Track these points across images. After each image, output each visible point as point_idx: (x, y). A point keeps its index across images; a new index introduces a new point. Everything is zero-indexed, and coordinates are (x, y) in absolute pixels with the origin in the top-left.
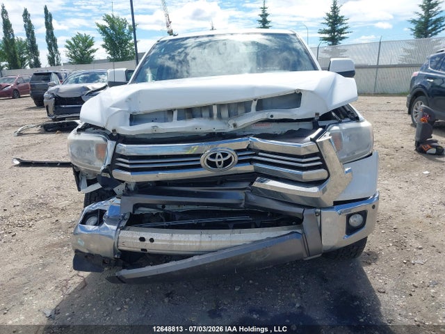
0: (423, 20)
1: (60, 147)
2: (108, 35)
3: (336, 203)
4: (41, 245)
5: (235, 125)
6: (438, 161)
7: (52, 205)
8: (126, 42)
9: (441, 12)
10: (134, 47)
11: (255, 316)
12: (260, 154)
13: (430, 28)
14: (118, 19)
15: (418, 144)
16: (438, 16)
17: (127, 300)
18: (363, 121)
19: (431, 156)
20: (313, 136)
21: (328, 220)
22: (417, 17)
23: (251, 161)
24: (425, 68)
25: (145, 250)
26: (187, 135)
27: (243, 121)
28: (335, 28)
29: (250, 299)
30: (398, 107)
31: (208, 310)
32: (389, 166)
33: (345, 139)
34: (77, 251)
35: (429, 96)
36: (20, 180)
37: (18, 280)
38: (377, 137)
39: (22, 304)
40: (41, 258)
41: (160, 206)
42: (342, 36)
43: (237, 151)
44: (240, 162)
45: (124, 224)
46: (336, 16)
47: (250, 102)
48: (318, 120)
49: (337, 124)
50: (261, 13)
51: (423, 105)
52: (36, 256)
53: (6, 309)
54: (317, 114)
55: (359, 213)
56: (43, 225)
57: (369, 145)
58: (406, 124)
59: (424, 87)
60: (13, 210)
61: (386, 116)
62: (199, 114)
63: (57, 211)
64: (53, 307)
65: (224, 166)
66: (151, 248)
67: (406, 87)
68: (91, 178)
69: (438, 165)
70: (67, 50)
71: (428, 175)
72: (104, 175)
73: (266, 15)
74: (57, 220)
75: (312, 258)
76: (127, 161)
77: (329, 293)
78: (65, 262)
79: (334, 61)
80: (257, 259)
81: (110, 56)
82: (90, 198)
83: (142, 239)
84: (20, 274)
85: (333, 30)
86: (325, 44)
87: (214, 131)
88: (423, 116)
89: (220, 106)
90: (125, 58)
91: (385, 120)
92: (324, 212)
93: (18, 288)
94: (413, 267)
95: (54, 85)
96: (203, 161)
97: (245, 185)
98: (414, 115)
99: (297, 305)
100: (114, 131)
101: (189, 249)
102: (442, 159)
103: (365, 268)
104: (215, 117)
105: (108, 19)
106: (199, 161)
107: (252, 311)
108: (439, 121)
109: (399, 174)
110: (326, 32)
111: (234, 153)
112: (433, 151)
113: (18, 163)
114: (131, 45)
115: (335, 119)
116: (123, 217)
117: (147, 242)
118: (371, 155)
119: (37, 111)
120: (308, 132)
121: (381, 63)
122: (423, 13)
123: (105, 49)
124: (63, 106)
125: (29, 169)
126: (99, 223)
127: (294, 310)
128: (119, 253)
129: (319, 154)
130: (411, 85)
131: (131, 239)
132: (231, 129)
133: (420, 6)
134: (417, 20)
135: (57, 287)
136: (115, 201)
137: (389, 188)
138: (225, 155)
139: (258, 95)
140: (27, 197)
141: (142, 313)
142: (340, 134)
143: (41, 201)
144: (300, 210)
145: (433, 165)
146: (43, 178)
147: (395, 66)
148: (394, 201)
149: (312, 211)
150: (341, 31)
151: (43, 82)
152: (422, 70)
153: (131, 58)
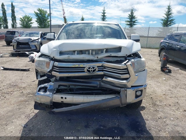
0: (166, 20)
1: (20, 63)
2: (39, 17)
3: (132, 87)
4: (17, 101)
5: (97, 57)
6: (169, 75)
7: (19, 86)
8: (46, 20)
9: (173, 17)
10: (50, 23)
11: (102, 128)
12: (106, 68)
13: (169, 23)
14: (43, 11)
15: (162, 68)
16: (171, 19)
17: (54, 121)
18: (142, 58)
19: (166, 73)
20: (125, 62)
21: (129, 92)
22: (164, 18)
23: (103, 71)
24: (165, 39)
25: (63, 102)
26: (80, 60)
27: (100, 56)
28: (132, 20)
29: (100, 122)
30: (155, 54)
31: (84, 125)
32: (151, 76)
33: (136, 64)
34: (36, 102)
35: (167, 50)
36: (4, 76)
37: (10, 114)
38: (147, 65)
39: (12, 122)
40: (18, 106)
41: (68, 86)
42: (135, 23)
43: (98, 67)
44: (99, 71)
45: (55, 92)
46: (133, 16)
47: (103, 50)
48: (127, 57)
49: (133, 59)
50: (103, 12)
51: (164, 53)
52: (15, 105)
53: (6, 124)
54: (127, 55)
55: (140, 90)
56: (16, 93)
57: (144, 67)
58: (158, 60)
59: (165, 46)
60: (3, 87)
61: (151, 57)
62: (85, 53)
63: (21, 88)
64: (25, 123)
65: (93, 72)
66: (65, 101)
67: (158, 46)
68: (42, 74)
69: (169, 76)
70: (20, 22)
71: (165, 80)
72: (48, 73)
73: (105, 13)
74: (22, 92)
75: (123, 106)
76: (58, 69)
77: (128, 120)
78: (27, 108)
79: (132, 36)
80: (104, 106)
81: (39, 26)
82: (40, 83)
83: (62, 98)
84: (10, 111)
85: (131, 21)
86: (128, 27)
87: (90, 59)
88: (164, 57)
89: (92, 50)
90: (45, 27)
91: (150, 58)
92: (128, 90)
93: (10, 117)
94: (158, 112)
95: (17, 37)
96: (85, 70)
97: (100, 79)
98: (161, 57)
99: (117, 124)
100: (53, 57)
101: (79, 102)
102: (170, 74)
103: (141, 112)
104: (90, 54)
105: (39, 10)
106: (84, 69)
107: (100, 126)
108: (170, 59)
109: (154, 79)
110: (128, 22)
111: (97, 67)
112: (167, 71)
113: (3, 68)
114: (48, 22)
115: (133, 57)
116: (54, 89)
117: (64, 99)
118: (145, 70)
119: (7, 47)
120: (123, 61)
121: (149, 36)
122: (166, 17)
123: (37, 23)
124: (20, 46)
125: (8, 71)
126: (45, 91)
127: (116, 126)
128: (52, 103)
129: (127, 69)
130: (160, 45)
131: (58, 98)
132: (96, 58)
133: (165, 14)
134: (164, 19)
135: (26, 116)
136: (51, 83)
137: (151, 84)
138: (93, 68)
139: (106, 47)
140: (8, 82)
141: (60, 126)
142: (134, 62)
143: (14, 84)
144: (120, 89)
145: (167, 76)
146: (14, 75)
147: (154, 37)
148: (152, 89)
149: (124, 89)
150: (134, 22)
151: (10, 35)
152: (165, 40)
153: (48, 27)
